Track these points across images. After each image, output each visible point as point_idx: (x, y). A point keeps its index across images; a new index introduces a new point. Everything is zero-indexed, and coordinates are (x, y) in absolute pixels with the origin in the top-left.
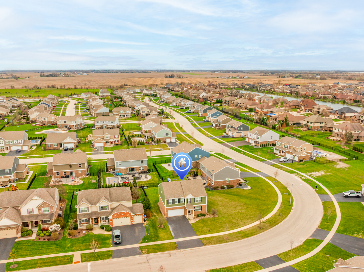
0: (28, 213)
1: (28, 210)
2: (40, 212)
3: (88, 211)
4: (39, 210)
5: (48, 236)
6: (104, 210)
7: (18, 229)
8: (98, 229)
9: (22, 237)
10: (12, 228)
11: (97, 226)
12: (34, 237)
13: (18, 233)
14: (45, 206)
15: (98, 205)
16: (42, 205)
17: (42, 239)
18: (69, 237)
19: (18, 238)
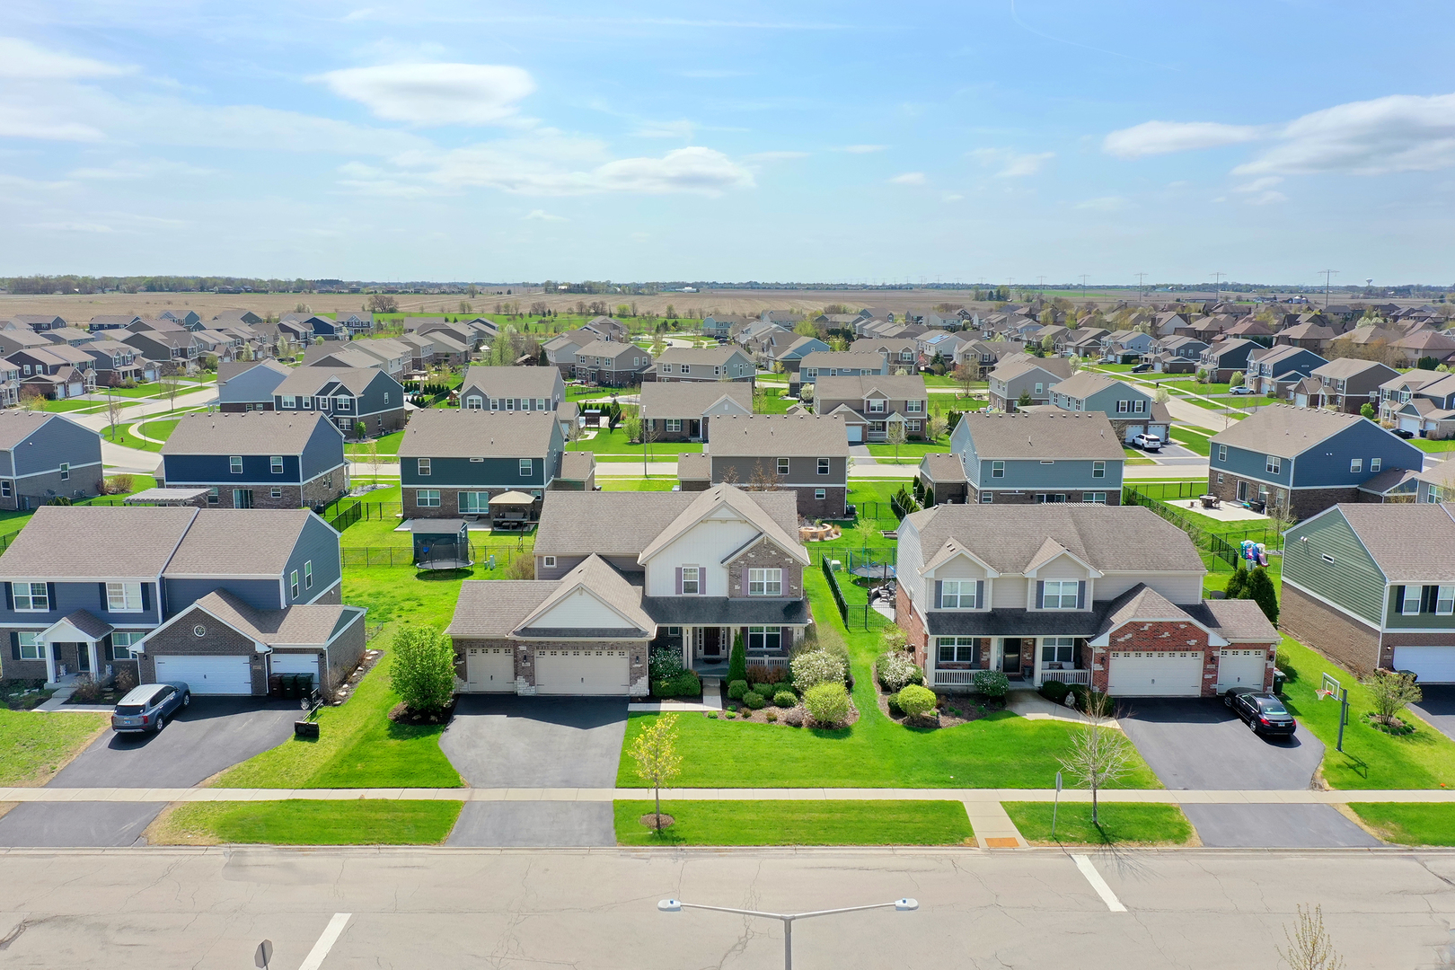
0: (678, 591)
1: (679, 570)
2: (737, 587)
3: (980, 605)
4: (731, 576)
5: (785, 704)
6: (1060, 609)
7: (637, 658)
8: (1030, 699)
9: (654, 697)
10: (613, 647)
11: (1025, 685)
12: (712, 704)
13: (639, 677)
14: (762, 563)
15: (1031, 573)
16: (748, 552)
17: (759, 716)
18: (895, 722)
19: (634, 699)
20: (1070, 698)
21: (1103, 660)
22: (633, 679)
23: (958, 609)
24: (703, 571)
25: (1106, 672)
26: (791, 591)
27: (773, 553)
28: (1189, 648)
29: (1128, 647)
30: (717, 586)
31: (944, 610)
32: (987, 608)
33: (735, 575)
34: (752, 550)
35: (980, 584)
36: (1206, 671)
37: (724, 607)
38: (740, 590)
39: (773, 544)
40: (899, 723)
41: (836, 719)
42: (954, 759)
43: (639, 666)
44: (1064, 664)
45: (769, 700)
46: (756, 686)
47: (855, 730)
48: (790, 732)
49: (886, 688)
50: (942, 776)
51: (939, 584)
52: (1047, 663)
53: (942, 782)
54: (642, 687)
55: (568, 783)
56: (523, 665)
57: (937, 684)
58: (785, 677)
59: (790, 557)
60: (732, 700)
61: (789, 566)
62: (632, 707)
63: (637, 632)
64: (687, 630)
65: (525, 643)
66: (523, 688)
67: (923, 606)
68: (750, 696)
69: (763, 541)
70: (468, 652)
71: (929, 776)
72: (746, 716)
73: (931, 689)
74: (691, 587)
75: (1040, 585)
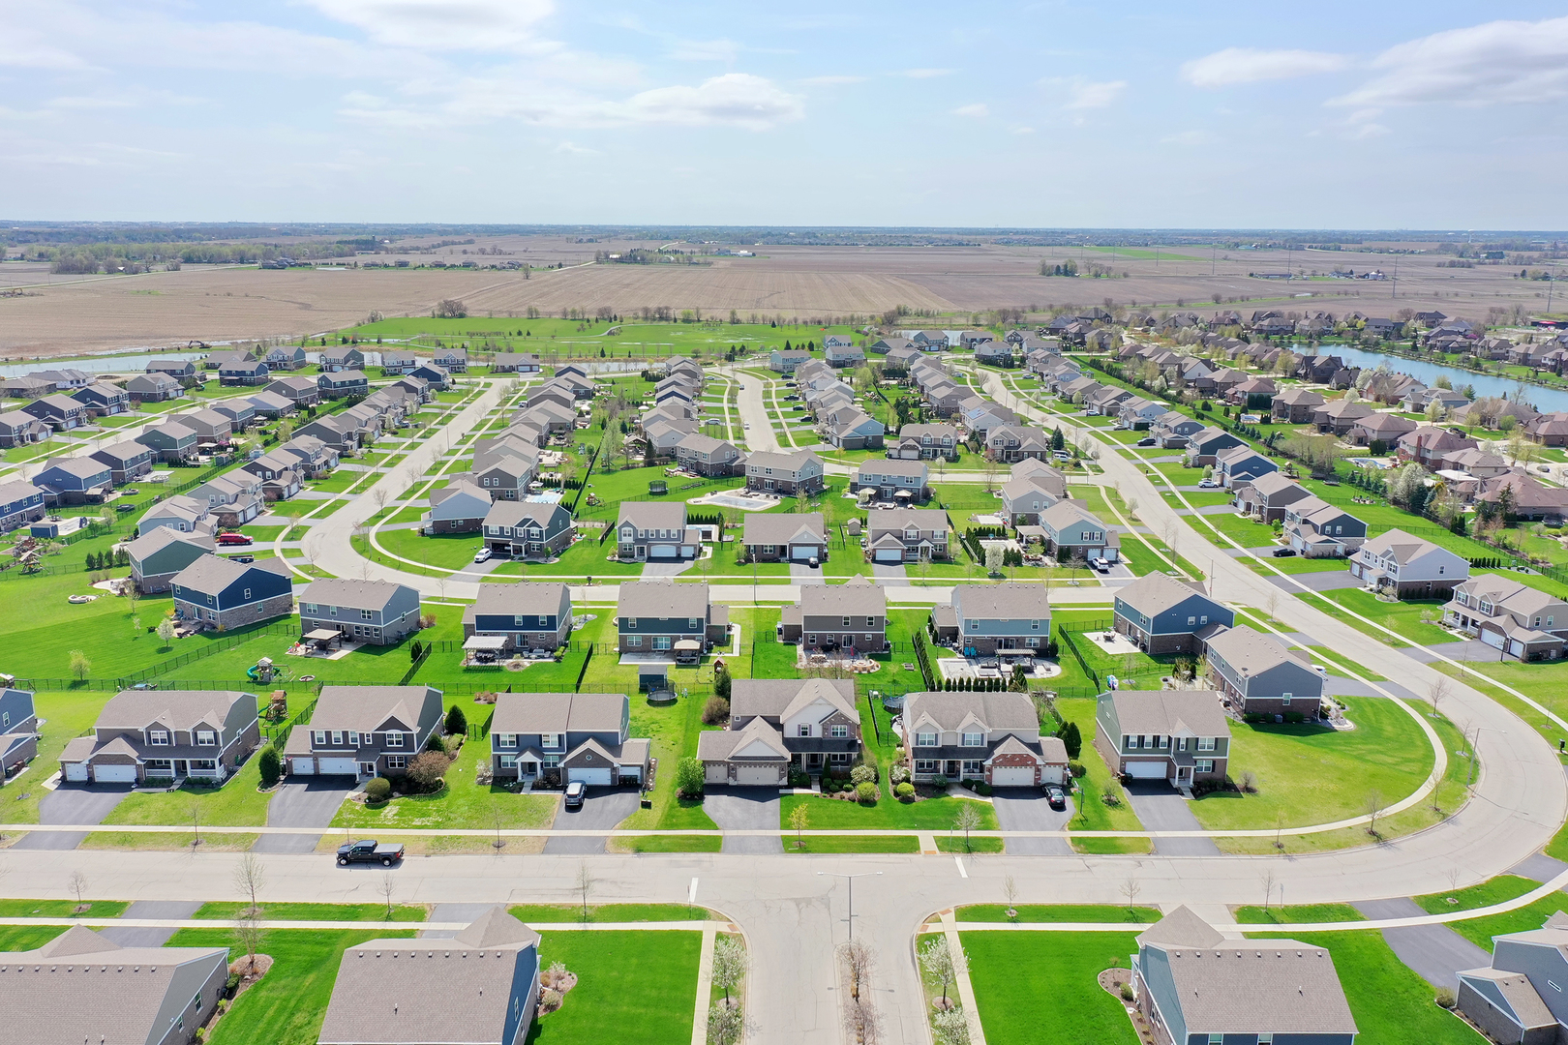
0: (799, 735)
1: (799, 725)
2: (826, 734)
3: (936, 745)
4: (823, 729)
5: (848, 790)
6: (973, 746)
7: (783, 769)
8: (957, 787)
9: (790, 786)
10: (772, 764)
11: (955, 780)
12: (815, 790)
13: (783, 777)
14: (838, 723)
15: (959, 730)
17: (837, 795)
19: (782, 787)
20: (974, 787)
21: (990, 770)
22: (781, 779)
23: (927, 746)
24: (810, 726)
25: (991, 775)
26: (851, 736)
27: (842, 719)
28: (1028, 765)
29: (1001, 765)
30: (817, 733)
31: (920, 747)
32: (939, 746)
33: (825, 729)
34: (833, 717)
35: (936, 735)
36: (1036, 775)
37: (820, 743)
38: (828, 735)
39: (842, 715)
40: (897, 799)
41: (871, 798)
42: (918, 817)
43: (783, 773)
44: (975, 770)
45: (841, 788)
46: (835, 781)
47: (878, 803)
48: (850, 805)
49: (893, 782)
50: (912, 824)
51: (918, 735)
52: (967, 770)
53: (912, 827)
54: (784, 781)
55: (761, 828)
56: (731, 772)
57: (916, 781)
58: (848, 777)
59: (850, 721)
60: (825, 788)
61: (850, 725)
62: (781, 791)
63: (782, 758)
64: (804, 755)
65: (733, 763)
66: (732, 782)
67: (911, 744)
68: (833, 786)
69: (838, 713)
70: (708, 766)
71: (907, 825)
72: (831, 796)
73: (914, 784)
74: (805, 733)
75: (964, 735)
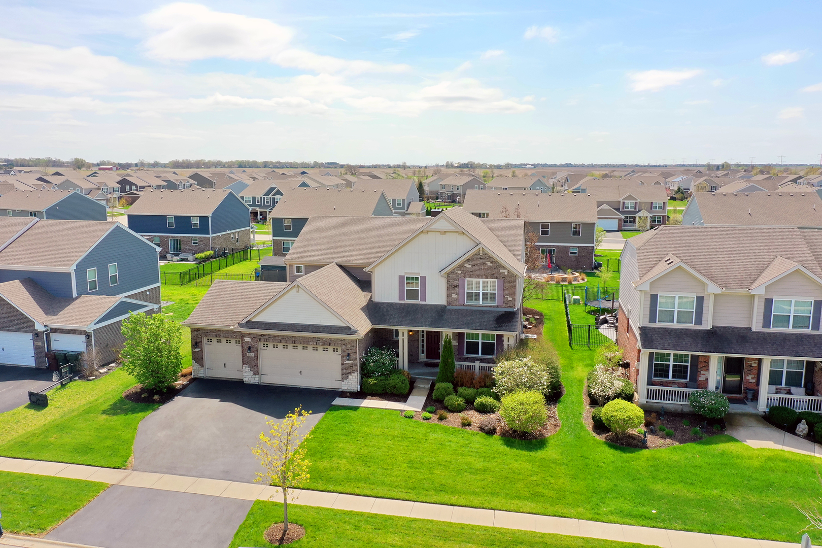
0: (401, 298)
1: (402, 278)
2: (454, 296)
3: (699, 321)
4: (449, 284)
5: (484, 410)
6: (790, 329)
7: (349, 355)
8: (753, 423)
9: (361, 394)
10: (327, 343)
11: (748, 408)
12: (415, 404)
13: (350, 373)
14: (478, 273)
15: (759, 289)
16: (465, 262)
17: (454, 419)
18: (598, 437)
19: (343, 394)
20: (803, 427)
22: (345, 376)
23: (675, 325)
24: (424, 279)
26: (505, 302)
27: (489, 264)
30: (436, 295)
31: (658, 325)
32: (707, 325)
33: (452, 285)
34: (468, 261)
35: (700, 300)
37: (440, 314)
38: (457, 298)
39: (489, 256)
40: (601, 438)
41: (535, 429)
42: (660, 488)
43: (350, 362)
44: (793, 389)
45: (469, 403)
46: (461, 390)
47: (551, 442)
48: (480, 440)
49: (595, 401)
50: (642, 510)
51: (654, 298)
52: (774, 387)
53: (640, 516)
54: (353, 382)
56: (251, 359)
57: (649, 400)
58: (487, 383)
59: (504, 268)
60: (435, 403)
61: (504, 277)
62: (338, 401)
64: (403, 335)
65: (249, 335)
66: (249, 377)
67: (638, 319)
68: (456, 400)
69: (479, 252)
70: (205, 340)
71: (627, 506)
72: (441, 419)
73: (642, 406)
74: (412, 294)
75: (769, 303)
